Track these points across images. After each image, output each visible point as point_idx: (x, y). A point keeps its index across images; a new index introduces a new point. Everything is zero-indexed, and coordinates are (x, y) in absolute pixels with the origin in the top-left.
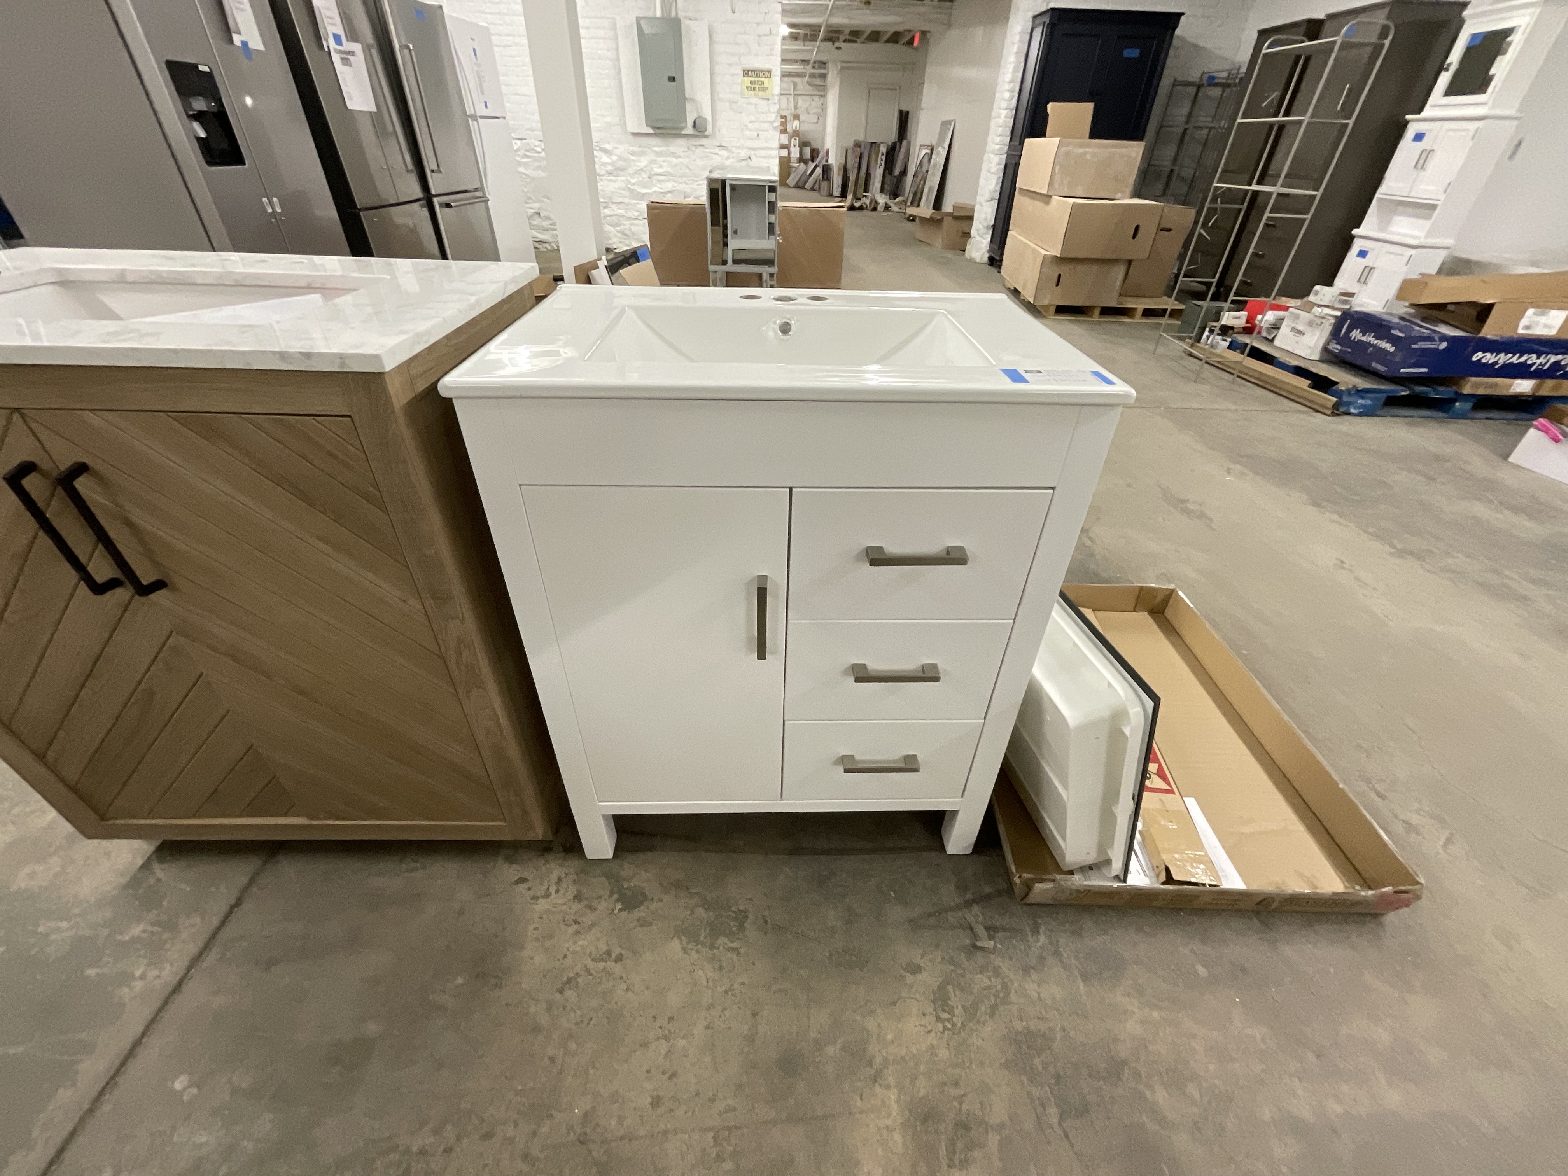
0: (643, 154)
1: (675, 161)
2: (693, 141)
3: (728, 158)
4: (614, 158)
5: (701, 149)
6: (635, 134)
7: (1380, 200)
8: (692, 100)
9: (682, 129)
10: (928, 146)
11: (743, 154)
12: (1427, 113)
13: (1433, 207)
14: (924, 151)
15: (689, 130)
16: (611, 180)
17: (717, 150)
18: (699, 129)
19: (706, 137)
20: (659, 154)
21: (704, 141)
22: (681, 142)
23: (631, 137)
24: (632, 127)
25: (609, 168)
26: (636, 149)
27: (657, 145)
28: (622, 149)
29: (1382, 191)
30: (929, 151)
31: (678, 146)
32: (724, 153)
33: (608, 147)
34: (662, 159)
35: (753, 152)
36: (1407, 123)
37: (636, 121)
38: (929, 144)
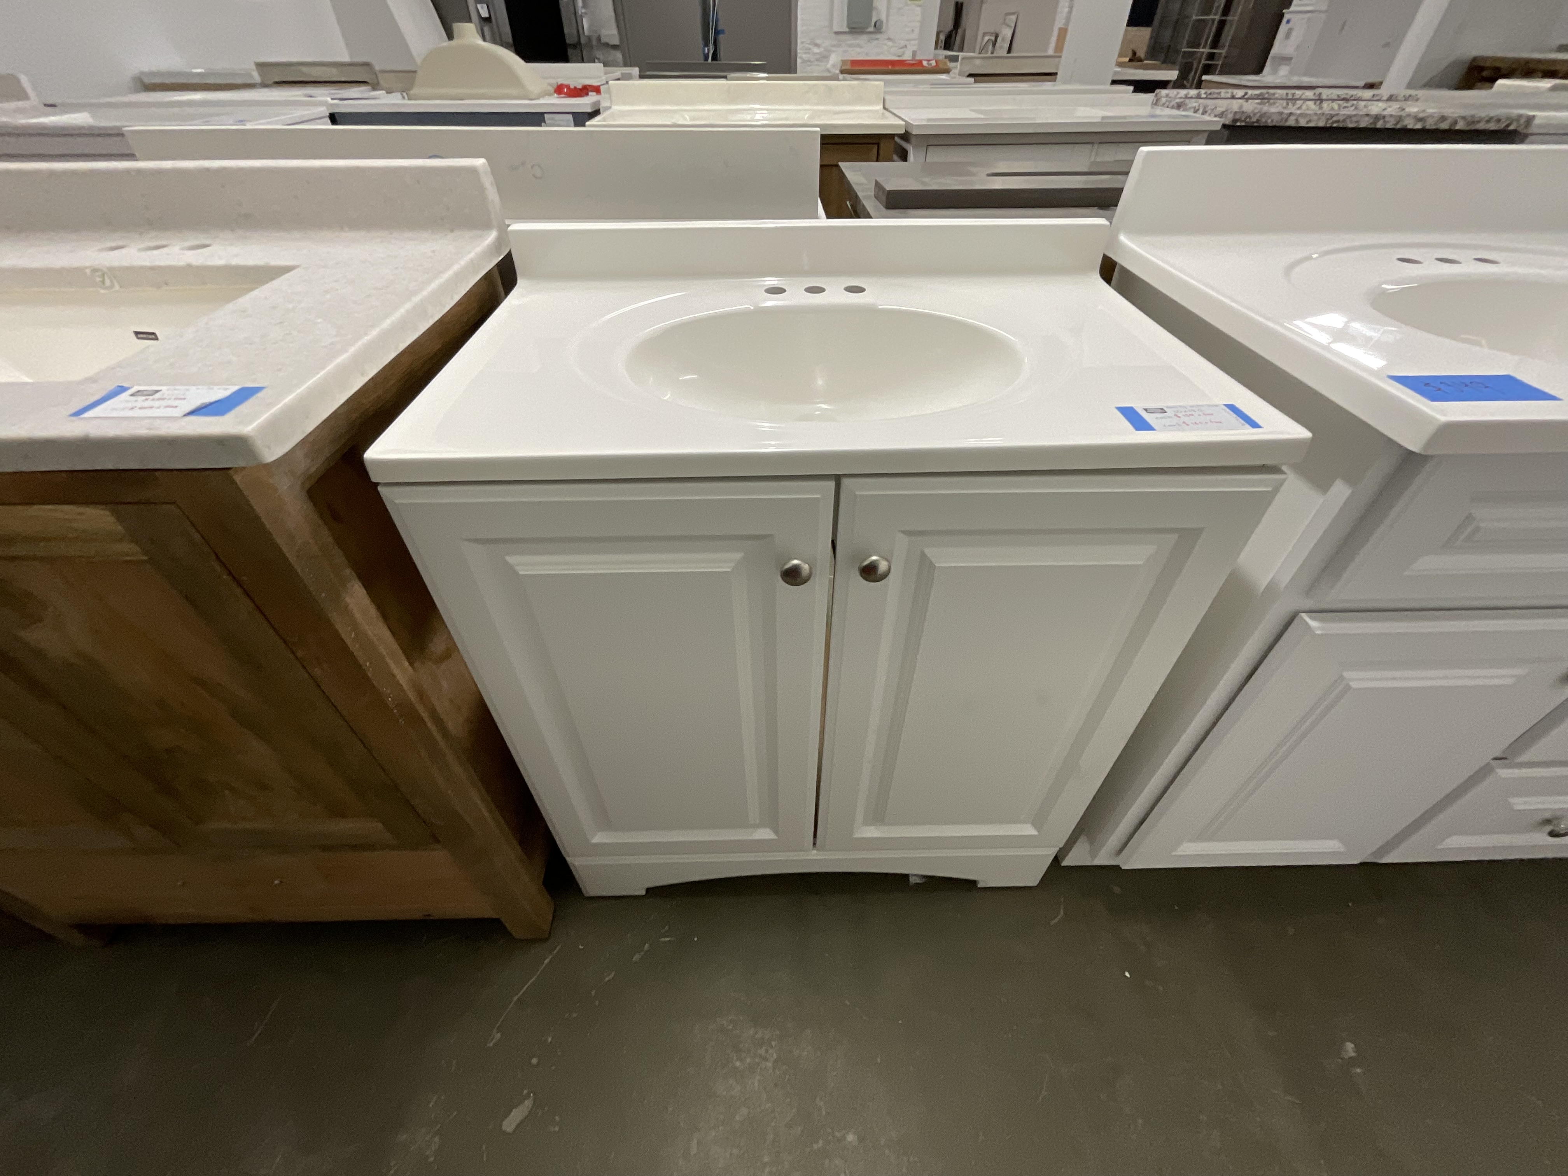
0: (839, 46)
1: (858, 50)
2: (874, 36)
3: (892, 47)
4: (822, 49)
5: (876, 42)
6: (837, 33)
7: (1274, 58)
8: (876, 9)
9: (867, 28)
10: (992, 33)
11: (903, 43)
12: (1292, 8)
13: (1291, 58)
14: (986, 38)
15: (871, 29)
16: (818, 65)
17: (886, 42)
18: (878, 27)
19: (881, 33)
20: (850, 46)
21: (878, 36)
22: (865, 37)
23: (834, 35)
24: (836, 28)
25: (817, 56)
26: (834, 43)
27: (849, 39)
28: (827, 43)
29: (1274, 51)
30: (993, 38)
31: (862, 39)
32: (890, 43)
33: (818, 42)
34: (850, 49)
35: (908, 43)
36: (1283, 14)
37: (840, 23)
38: (992, 31)
